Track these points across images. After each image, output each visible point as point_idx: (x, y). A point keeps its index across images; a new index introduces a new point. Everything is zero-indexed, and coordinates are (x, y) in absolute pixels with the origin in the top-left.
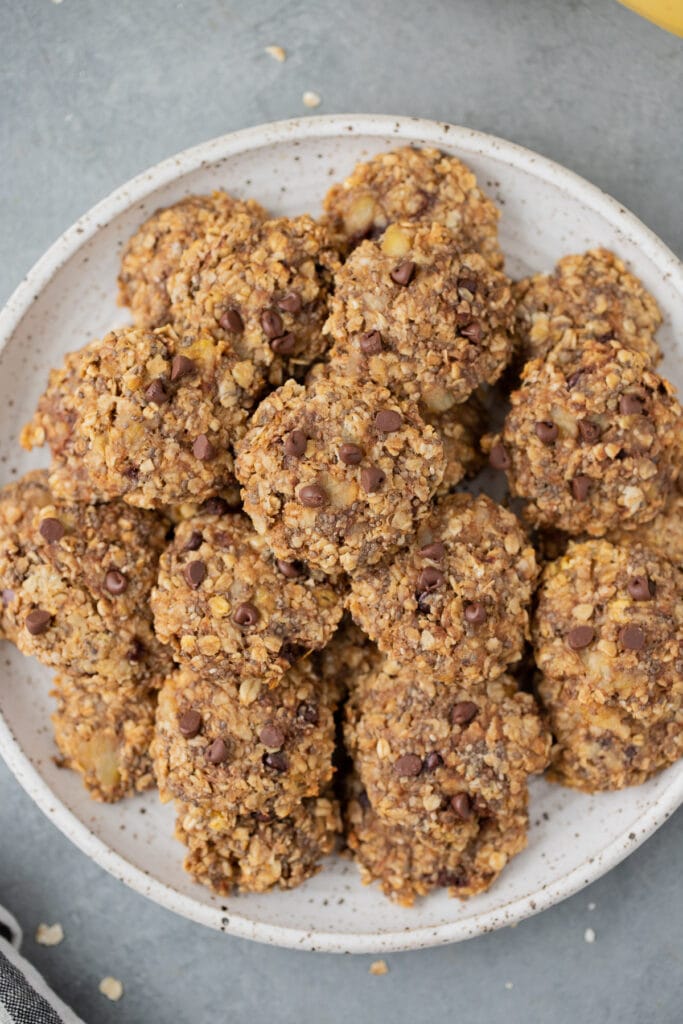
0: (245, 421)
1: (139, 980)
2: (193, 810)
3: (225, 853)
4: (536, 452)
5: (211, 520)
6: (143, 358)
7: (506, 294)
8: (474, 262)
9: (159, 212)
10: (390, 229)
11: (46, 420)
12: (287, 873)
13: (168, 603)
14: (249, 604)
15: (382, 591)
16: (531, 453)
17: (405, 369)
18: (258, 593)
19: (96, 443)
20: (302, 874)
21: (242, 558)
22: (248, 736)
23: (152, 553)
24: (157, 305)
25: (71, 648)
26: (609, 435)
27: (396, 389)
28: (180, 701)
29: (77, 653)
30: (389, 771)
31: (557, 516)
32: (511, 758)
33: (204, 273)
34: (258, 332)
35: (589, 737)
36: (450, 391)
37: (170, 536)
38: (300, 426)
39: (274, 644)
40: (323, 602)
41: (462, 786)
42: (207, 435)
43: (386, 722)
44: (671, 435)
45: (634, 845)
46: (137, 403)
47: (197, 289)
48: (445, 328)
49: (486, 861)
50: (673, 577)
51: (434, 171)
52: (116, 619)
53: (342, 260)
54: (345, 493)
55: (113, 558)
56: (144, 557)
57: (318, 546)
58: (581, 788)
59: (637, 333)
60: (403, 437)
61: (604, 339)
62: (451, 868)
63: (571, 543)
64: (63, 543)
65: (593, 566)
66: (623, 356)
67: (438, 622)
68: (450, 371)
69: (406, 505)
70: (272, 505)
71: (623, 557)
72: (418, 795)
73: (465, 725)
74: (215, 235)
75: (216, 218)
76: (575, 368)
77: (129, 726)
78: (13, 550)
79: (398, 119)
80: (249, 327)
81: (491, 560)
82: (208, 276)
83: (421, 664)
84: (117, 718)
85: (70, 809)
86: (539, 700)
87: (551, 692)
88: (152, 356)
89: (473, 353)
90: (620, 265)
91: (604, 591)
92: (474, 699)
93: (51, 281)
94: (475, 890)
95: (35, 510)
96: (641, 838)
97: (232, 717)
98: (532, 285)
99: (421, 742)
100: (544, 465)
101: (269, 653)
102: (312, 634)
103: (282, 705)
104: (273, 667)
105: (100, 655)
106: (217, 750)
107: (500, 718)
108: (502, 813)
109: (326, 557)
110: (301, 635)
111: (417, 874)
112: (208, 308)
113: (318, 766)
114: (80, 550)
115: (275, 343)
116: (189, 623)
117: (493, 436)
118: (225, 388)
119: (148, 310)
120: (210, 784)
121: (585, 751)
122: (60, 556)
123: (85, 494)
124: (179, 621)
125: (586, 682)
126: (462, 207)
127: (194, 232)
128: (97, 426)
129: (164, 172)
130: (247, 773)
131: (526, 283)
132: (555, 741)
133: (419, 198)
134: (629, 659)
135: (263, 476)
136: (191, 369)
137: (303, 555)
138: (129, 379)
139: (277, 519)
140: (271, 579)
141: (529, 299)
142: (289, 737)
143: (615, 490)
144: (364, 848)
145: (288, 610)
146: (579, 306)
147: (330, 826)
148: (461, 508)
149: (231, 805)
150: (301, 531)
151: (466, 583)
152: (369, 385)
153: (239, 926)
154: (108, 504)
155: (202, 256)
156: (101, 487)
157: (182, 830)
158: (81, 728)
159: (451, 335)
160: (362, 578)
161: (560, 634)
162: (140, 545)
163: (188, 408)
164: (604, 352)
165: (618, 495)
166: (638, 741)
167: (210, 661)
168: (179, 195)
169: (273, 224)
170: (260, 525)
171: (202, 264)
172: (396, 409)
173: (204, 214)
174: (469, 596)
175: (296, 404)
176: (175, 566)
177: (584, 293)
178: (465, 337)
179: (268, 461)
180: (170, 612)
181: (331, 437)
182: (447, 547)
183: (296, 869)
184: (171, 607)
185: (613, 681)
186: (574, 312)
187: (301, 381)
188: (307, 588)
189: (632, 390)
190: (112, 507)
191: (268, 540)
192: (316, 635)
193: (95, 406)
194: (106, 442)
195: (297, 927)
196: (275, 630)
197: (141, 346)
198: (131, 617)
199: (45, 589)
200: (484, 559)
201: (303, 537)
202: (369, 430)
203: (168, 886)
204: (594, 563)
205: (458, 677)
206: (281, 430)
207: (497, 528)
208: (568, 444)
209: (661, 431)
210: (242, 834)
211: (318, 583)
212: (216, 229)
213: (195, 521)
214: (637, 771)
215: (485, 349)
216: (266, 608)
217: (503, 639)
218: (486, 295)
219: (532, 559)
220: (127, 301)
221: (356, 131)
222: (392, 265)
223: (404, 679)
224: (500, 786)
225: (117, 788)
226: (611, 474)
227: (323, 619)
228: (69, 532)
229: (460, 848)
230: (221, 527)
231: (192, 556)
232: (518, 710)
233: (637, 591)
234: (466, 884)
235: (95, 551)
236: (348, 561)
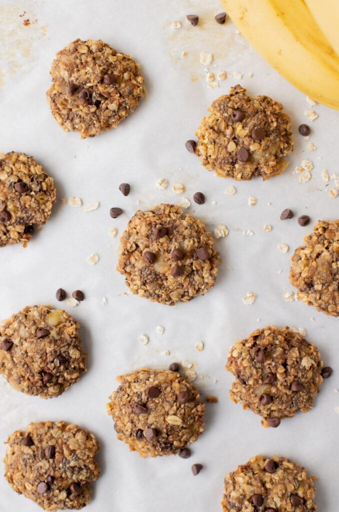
60: (203, 265)
69: (182, 291)
70: (131, 247)
150: (133, 266)
179: (144, 229)
181: (176, 241)
202: (193, 251)
206: (159, 222)
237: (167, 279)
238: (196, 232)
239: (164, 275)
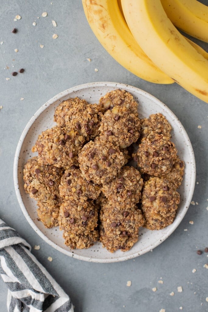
0: (81, 149)
1: (56, 257)
2: (67, 233)
3: (73, 241)
4: (144, 158)
5: (72, 170)
6: (59, 135)
7: (139, 123)
8: (132, 115)
9: (64, 101)
10: (114, 108)
11: (37, 146)
12: (87, 246)
13: (63, 188)
14: (80, 190)
15: (110, 188)
16: (143, 158)
17: (116, 139)
18: (82, 187)
19: (48, 153)
20: (90, 246)
21: (79, 179)
22: (79, 218)
23: (59, 177)
24: (62, 122)
25: (41, 197)
26: (160, 155)
27: (114, 143)
28: (65, 209)
29: (43, 198)
30: (109, 225)
31: (148, 172)
32: (136, 224)
33: (73, 116)
34: (84, 130)
35: (152, 219)
36: (126, 144)
37: (64, 173)
38: (93, 151)
39: (85, 199)
40: (96, 189)
41: (125, 229)
42: (72, 152)
43: (109, 215)
44: (173, 155)
45: (161, 242)
46: (57, 145)
47: (71, 119)
48: (125, 130)
49: (129, 244)
50: (172, 186)
51: (124, 95)
52: (51, 191)
53: (103, 114)
54: (102, 167)
55: (51, 178)
56: (58, 177)
57: (96, 178)
58: (150, 229)
59: (167, 132)
60: (115, 154)
61: (160, 133)
62: (122, 245)
63: (150, 177)
64: (40, 174)
65: (155, 183)
66: (164, 138)
67: (121, 195)
68: (126, 140)
69: (115, 169)
70: (86, 169)
71: (162, 181)
72: (115, 231)
73: (126, 216)
74: (75, 107)
75: (76, 103)
76: (153, 140)
77: (53, 213)
78: (29, 175)
79: (116, 83)
80: (82, 128)
81: (134, 182)
82: (74, 117)
83: (117, 204)
84: (51, 211)
85: (40, 230)
86: (142, 211)
87: (145, 209)
88: (61, 134)
89: (131, 136)
90: (163, 117)
91: (158, 189)
92: (128, 211)
93: (39, 116)
94: (126, 250)
95: (34, 166)
96: (163, 241)
97: (76, 214)
98: (144, 121)
99: (117, 220)
100: (146, 161)
101: (84, 200)
102: (94, 196)
103: (87, 211)
104: (85, 204)
105: (47, 199)
106: (72, 221)
107: (134, 215)
108: (133, 235)
109: (97, 180)
110: (92, 197)
111: (114, 246)
112: (73, 124)
113: (94, 224)
114: (44, 176)
115: (88, 132)
116: (67, 193)
117: (135, 154)
118: (76, 142)
119: (60, 123)
120: (71, 228)
121: (151, 222)
122: (39, 177)
123: (45, 163)
124: (65, 193)
125: (153, 208)
126: (130, 103)
127: (71, 106)
128: (48, 149)
129: (65, 93)
130: (79, 226)
131: (143, 120)
132: (145, 220)
133: (120, 101)
134: (162, 204)
135: (84, 162)
136: (69, 137)
137: (92, 180)
138: (55, 139)
139: (87, 171)
140: (85, 184)
141: (143, 124)
142: (88, 218)
143: (161, 167)
144: (103, 240)
145: (89, 191)
146: (155, 126)
147: (96, 236)
148: (127, 170)
149: (75, 232)
150: (92, 174)
151: (128, 187)
152: (108, 142)
153: (76, 256)
154: (50, 165)
155: (72, 112)
156: (48, 162)
157: (64, 236)
158: (43, 213)
159: (127, 132)
160: (105, 185)
161: (147, 197)
162: (57, 175)
163: (68, 146)
164: (160, 137)
165: (161, 168)
166: (163, 220)
167: (71, 202)
168: (68, 98)
169: (88, 105)
170: (83, 172)
171: (72, 114)
172: (114, 148)
173: (73, 102)
174: (128, 189)
175: (92, 146)
176: (64, 180)
177: (155, 123)
178: (130, 132)
179: (85, 159)
180: (63, 190)
181: (100, 154)
182: (124, 178)
183: (88, 245)
184: (63, 189)
185: (159, 209)
186: (153, 127)
187: (93, 141)
188: (93, 186)
189: (166, 145)
190: (51, 166)
191: (85, 176)
192: (94, 197)
193: (48, 145)
194: (50, 153)
195: (88, 257)
196: (86, 195)
197: (58, 132)
198: (54, 191)
199: (36, 184)
200: (132, 181)
201: (93, 176)
202: (108, 153)
203: (61, 247)
204: (155, 182)
205: (125, 206)
206: (88, 152)
207: (135, 174)
208: (151, 157)
209: (171, 154)
210: (77, 238)
211: (95, 185)
212: (76, 106)
213: (69, 170)
214: (162, 227)
215: (134, 135)
216: (84, 190)
217: (135, 199)
218: (135, 123)
219: (142, 181)
220: (56, 121)
221: (107, 85)
222: (114, 116)
223: (113, 206)
224: (133, 229)
225: (50, 226)
226: (160, 163)
227: (96, 193)
228: (41, 172)
229: (124, 242)
230: (75, 172)
231: (68, 178)
232: (138, 213)
233: (165, 189)
234: (125, 249)
235: (47, 176)
236: (102, 181)
237: (107, 169)
238: (104, 145)
239: (105, 169)
